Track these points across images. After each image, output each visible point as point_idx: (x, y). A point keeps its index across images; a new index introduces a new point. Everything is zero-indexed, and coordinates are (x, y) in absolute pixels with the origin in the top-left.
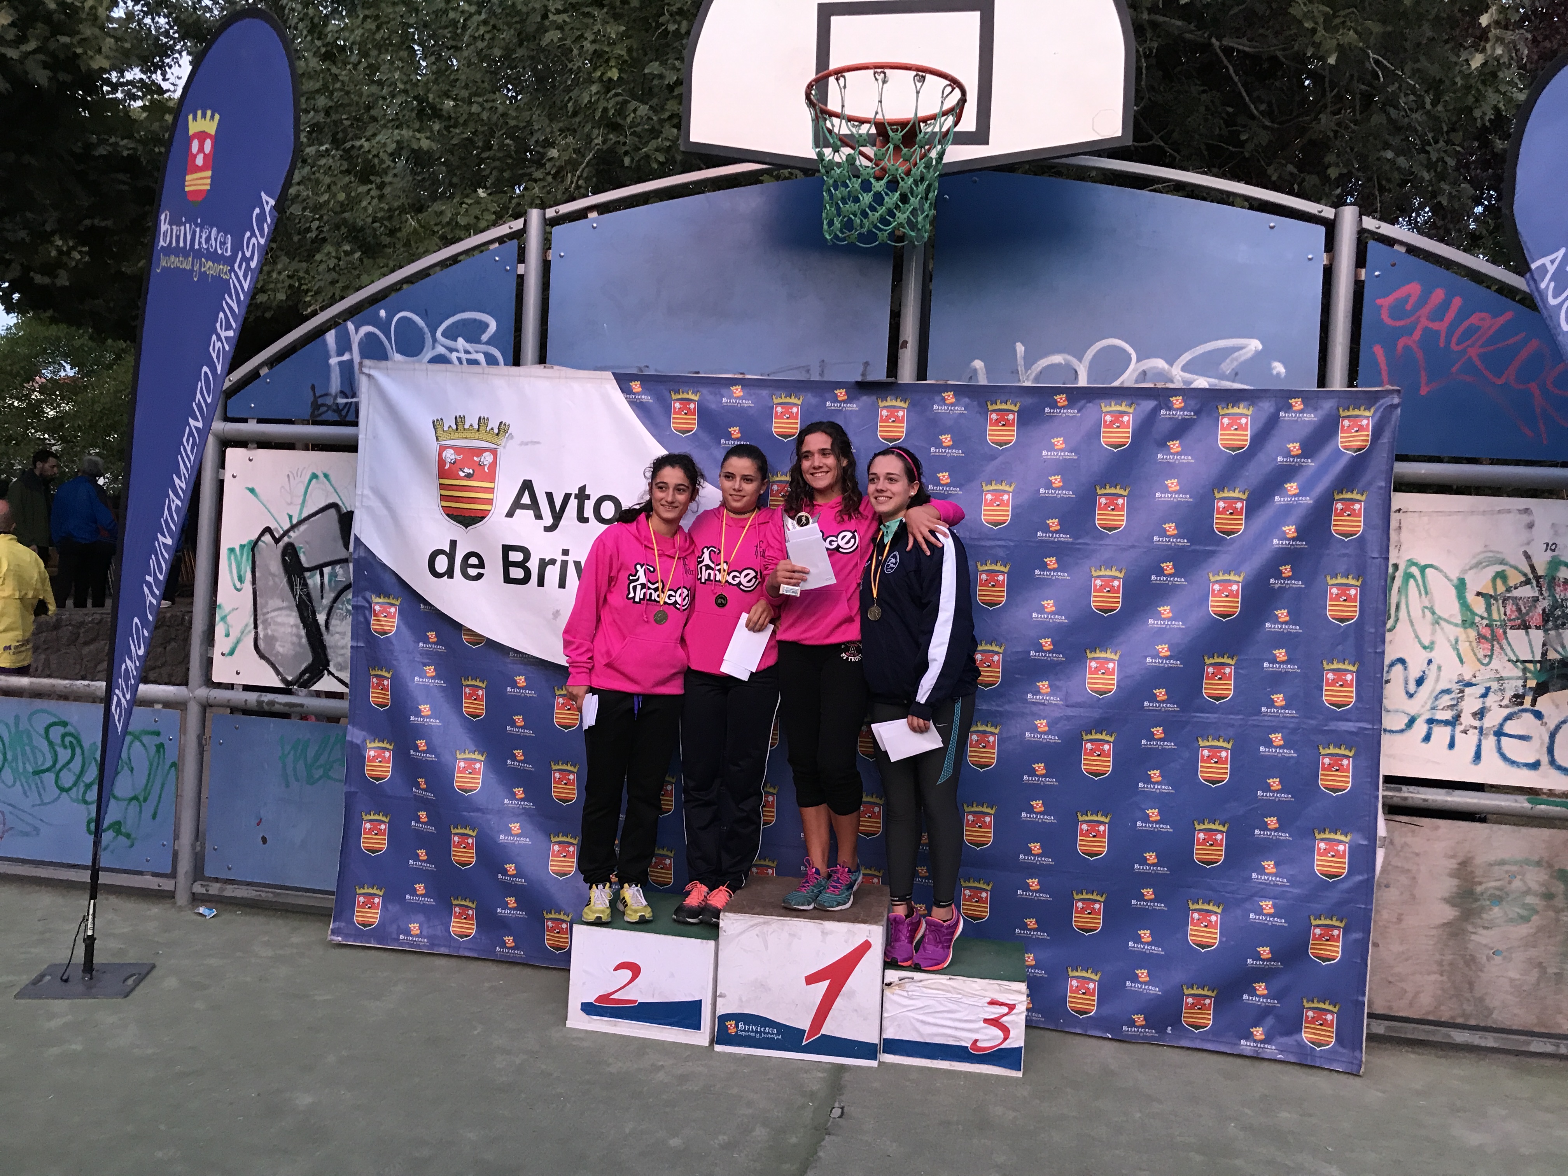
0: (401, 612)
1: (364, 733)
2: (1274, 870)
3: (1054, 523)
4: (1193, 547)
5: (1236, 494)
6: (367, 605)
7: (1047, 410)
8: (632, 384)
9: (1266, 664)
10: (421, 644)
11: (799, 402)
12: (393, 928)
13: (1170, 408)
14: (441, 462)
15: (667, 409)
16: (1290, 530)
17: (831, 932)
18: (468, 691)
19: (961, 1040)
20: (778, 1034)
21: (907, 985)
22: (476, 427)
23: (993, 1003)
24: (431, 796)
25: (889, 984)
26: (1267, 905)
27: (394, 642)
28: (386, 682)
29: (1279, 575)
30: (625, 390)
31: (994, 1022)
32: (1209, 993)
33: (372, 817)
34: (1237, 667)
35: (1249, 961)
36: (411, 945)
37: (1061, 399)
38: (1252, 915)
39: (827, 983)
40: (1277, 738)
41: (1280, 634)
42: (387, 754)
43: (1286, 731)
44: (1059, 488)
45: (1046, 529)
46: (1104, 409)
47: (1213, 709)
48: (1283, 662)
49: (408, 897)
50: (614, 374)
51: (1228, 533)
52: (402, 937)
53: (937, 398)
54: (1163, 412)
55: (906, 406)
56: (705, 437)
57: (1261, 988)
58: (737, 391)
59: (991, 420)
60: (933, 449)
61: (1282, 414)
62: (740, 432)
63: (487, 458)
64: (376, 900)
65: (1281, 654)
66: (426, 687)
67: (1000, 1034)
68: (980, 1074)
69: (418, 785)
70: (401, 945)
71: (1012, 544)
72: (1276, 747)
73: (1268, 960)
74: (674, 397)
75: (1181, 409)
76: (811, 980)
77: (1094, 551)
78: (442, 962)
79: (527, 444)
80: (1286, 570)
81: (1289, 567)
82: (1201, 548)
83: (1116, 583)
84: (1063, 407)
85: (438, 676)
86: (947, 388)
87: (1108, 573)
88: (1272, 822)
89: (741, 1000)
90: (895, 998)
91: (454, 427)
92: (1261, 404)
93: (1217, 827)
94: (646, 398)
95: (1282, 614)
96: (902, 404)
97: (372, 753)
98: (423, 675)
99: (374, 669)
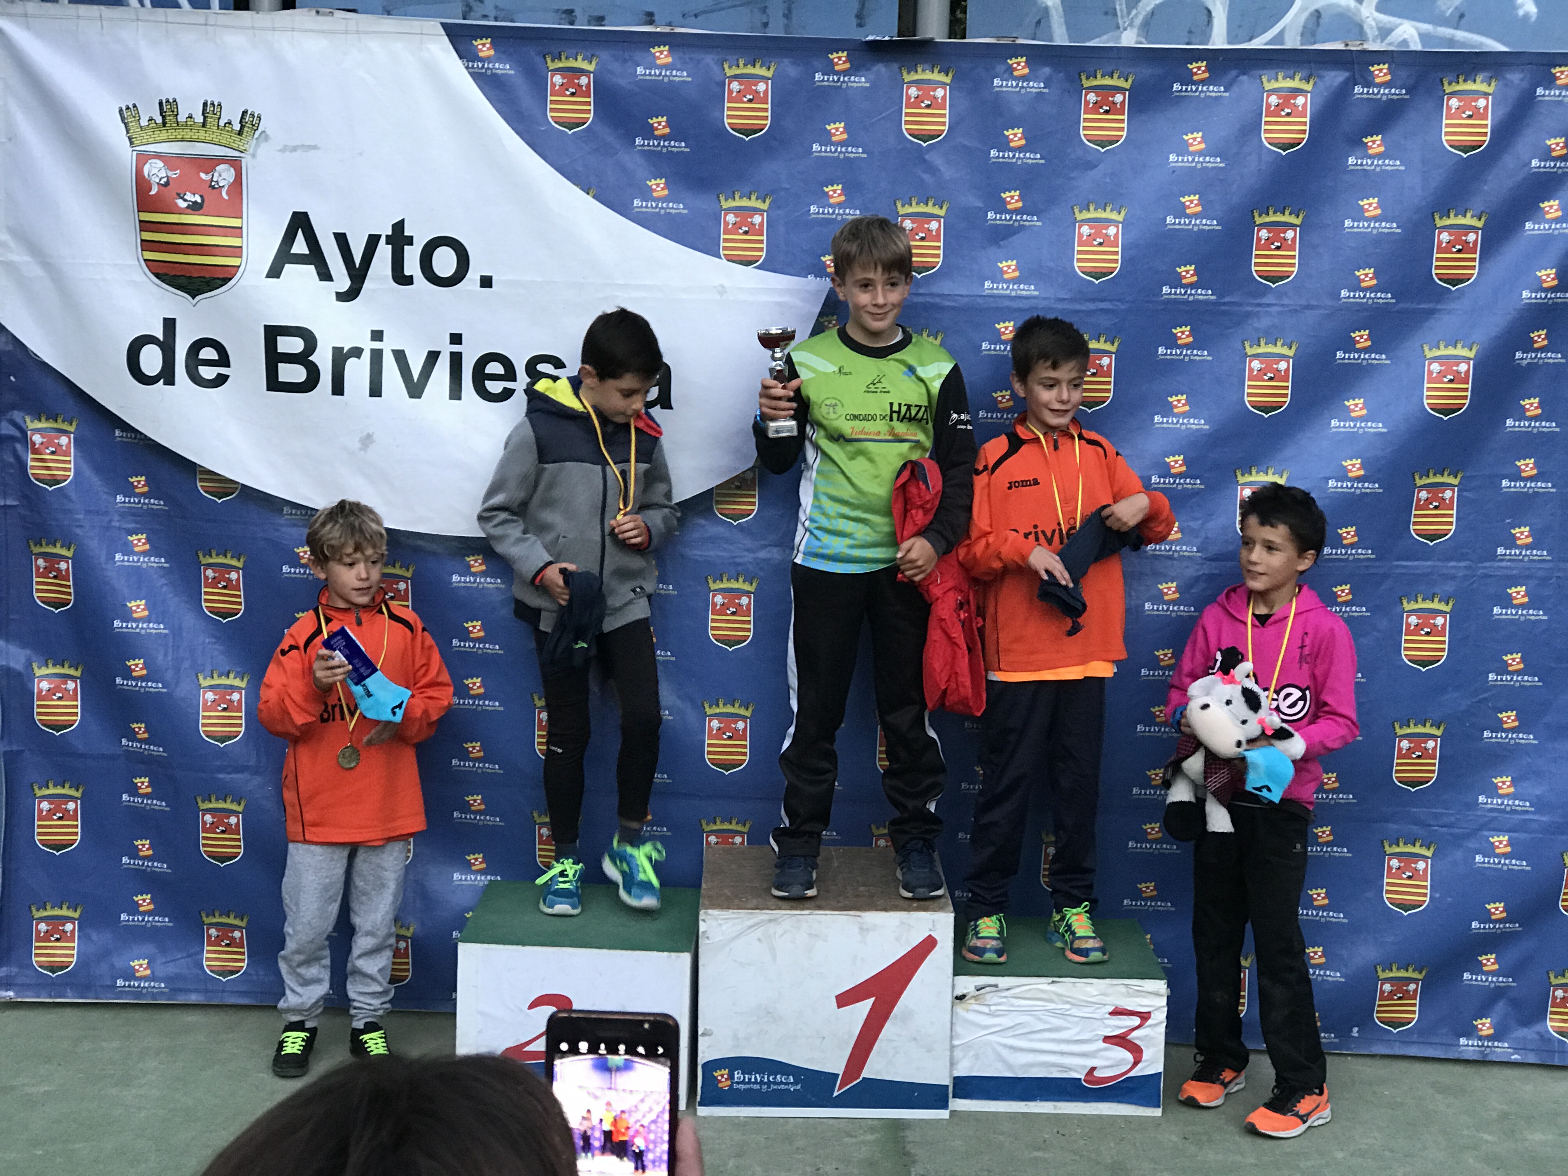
0: (79, 443)
1: (28, 652)
2: (1512, 790)
3: (1188, 272)
4: (1402, 305)
5: (1468, 220)
6: (17, 434)
7: (1176, 87)
8: (478, 43)
9: (1505, 483)
10: (119, 498)
11: (769, 74)
12: (103, 969)
13: (1368, 83)
14: (142, 184)
15: (540, 86)
16: (1548, 275)
17: (875, 927)
18: (210, 573)
19: (1071, 1069)
20: (795, 1083)
21: (988, 996)
22: (199, 119)
23: (1118, 1012)
24: (157, 750)
25: (961, 998)
26: (1501, 842)
27: (73, 495)
28: (63, 566)
29: (1528, 346)
30: (465, 53)
31: (1121, 1040)
32: (1416, 975)
33: (52, 791)
34: (1462, 488)
35: (1475, 925)
36: (138, 994)
37: (1199, 69)
38: (1479, 858)
39: (869, 1003)
40: (1519, 593)
41: (1527, 435)
42: (71, 685)
43: (1533, 582)
44: (1196, 216)
45: (1176, 282)
46: (1268, 86)
47: (1424, 553)
48: (1531, 478)
49: (123, 917)
50: (442, 24)
51: (1455, 281)
52: (120, 983)
53: (1000, 68)
54: (1357, 89)
55: (947, 80)
56: (608, 135)
57: (1489, 962)
58: (662, 54)
59: (1087, 103)
60: (993, 153)
61: (1540, 91)
62: (669, 124)
63: (224, 175)
64: (69, 927)
65: (1527, 466)
66: (136, 571)
67: (1129, 1057)
68: (1100, 1117)
69: (132, 736)
70: (120, 994)
71: (1123, 307)
72: (1517, 607)
73: (1500, 921)
74: (552, 66)
75: (1386, 85)
76: (845, 999)
77: (1248, 315)
78: (192, 1018)
79: (294, 149)
80: (1540, 337)
81: (1543, 333)
82: (1414, 306)
83: (1283, 365)
84: (1203, 82)
85: (155, 551)
86: (1016, 50)
87: (1270, 349)
88: (1509, 718)
89: (736, 1037)
90: (971, 1016)
91: (159, 120)
92: (1509, 76)
93: (1428, 730)
94: (503, 68)
95: (1532, 405)
96: (942, 78)
97: (45, 685)
98: (128, 550)
99: (39, 543)
